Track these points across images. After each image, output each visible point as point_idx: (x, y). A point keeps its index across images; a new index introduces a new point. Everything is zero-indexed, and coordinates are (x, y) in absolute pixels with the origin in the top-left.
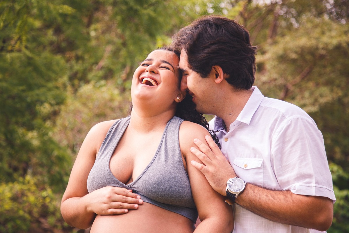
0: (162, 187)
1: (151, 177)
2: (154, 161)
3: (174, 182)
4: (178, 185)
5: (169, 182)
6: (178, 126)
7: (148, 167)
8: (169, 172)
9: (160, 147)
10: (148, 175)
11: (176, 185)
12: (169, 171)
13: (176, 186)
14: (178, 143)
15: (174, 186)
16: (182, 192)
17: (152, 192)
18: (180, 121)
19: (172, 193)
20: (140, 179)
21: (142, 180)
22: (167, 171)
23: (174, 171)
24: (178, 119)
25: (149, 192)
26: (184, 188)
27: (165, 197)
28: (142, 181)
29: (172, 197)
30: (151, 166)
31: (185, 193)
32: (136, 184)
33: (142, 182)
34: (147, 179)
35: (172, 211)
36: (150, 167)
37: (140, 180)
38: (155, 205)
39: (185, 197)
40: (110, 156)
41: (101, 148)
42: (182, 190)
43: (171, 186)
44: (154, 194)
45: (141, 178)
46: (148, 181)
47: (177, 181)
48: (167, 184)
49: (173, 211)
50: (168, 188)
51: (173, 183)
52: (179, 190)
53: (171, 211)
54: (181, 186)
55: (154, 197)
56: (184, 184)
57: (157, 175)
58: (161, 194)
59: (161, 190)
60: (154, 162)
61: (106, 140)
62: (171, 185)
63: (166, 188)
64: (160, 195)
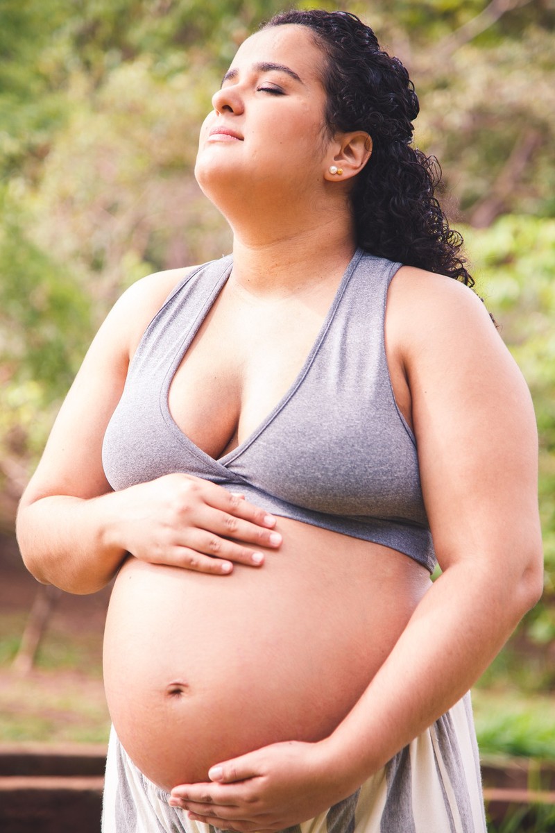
0: (327, 466)
1: (293, 432)
2: (304, 384)
3: (362, 450)
4: (373, 457)
5: (348, 449)
6: (384, 282)
7: (283, 402)
8: (348, 420)
9: (323, 343)
10: (283, 427)
11: (369, 458)
12: (347, 417)
13: (369, 461)
14: (381, 331)
15: (362, 460)
16: (385, 478)
17: (296, 480)
18: (390, 267)
19: (357, 482)
20: (259, 438)
21: (264, 442)
22: (342, 416)
23: (362, 414)
24: (384, 262)
25: (284, 480)
26: (392, 466)
27: (335, 495)
28: (265, 444)
29: (355, 495)
30: (293, 399)
31: (396, 482)
32: (246, 453)
33: (265, 448)
34: (281, 438)
35: (357, 536)
36: (291, 402)
37: (259, 442)
38: (304, 522)
39: (397, 493)
40: (172, 370)
41: (142, 341)
42: (385, 473)
43: (352, 463)
44: (300, 487)
45: (261, 437)
46: (284, 446)
47: (369, 446)
48: (342, 455)
49: (361, 536)
50: (343, 468)
51: (359, 452)
52: (375, 472)
53: (354, 537)
54: (381, 458)
55: (300, 494)
56: (391, 453)
57: (310, 428)
58: (322, 488)
59: (322, 475)
60: (302, 386)
61: (158, 319)
62: (352, 458)
63: (338, 469)
64: (317, 489)
